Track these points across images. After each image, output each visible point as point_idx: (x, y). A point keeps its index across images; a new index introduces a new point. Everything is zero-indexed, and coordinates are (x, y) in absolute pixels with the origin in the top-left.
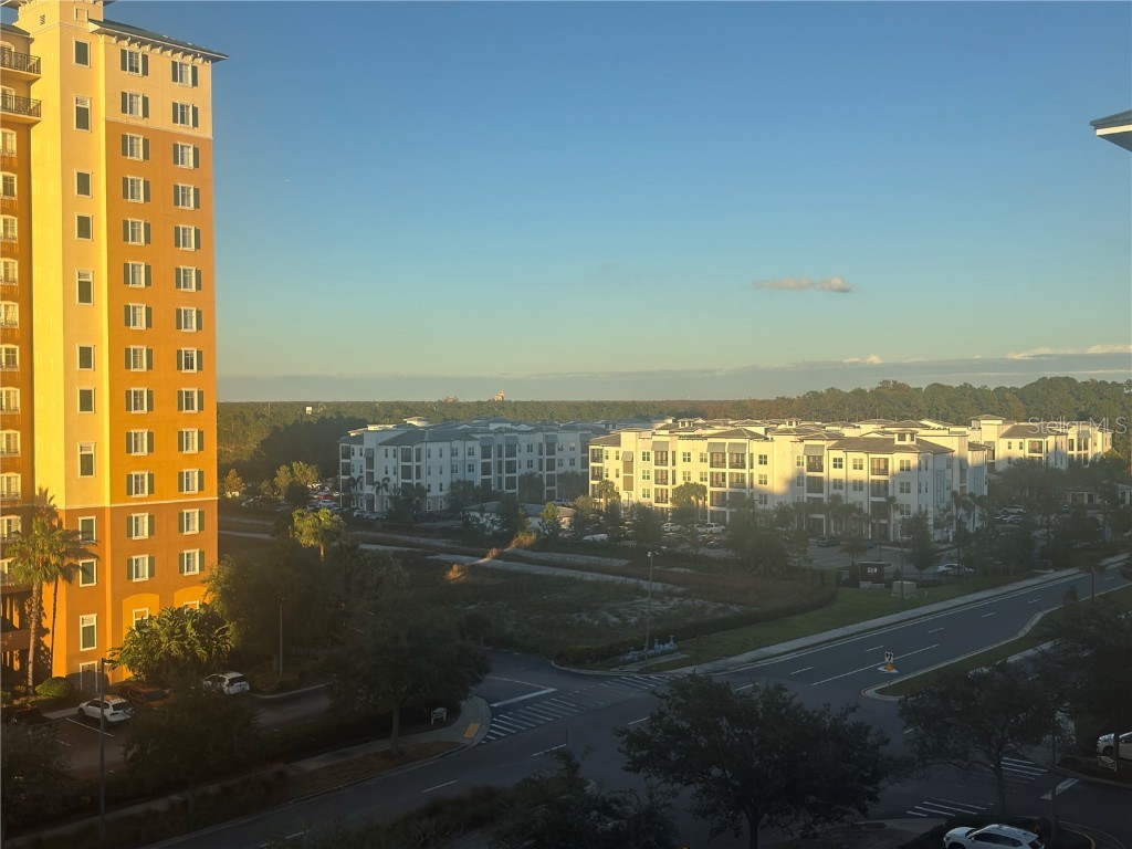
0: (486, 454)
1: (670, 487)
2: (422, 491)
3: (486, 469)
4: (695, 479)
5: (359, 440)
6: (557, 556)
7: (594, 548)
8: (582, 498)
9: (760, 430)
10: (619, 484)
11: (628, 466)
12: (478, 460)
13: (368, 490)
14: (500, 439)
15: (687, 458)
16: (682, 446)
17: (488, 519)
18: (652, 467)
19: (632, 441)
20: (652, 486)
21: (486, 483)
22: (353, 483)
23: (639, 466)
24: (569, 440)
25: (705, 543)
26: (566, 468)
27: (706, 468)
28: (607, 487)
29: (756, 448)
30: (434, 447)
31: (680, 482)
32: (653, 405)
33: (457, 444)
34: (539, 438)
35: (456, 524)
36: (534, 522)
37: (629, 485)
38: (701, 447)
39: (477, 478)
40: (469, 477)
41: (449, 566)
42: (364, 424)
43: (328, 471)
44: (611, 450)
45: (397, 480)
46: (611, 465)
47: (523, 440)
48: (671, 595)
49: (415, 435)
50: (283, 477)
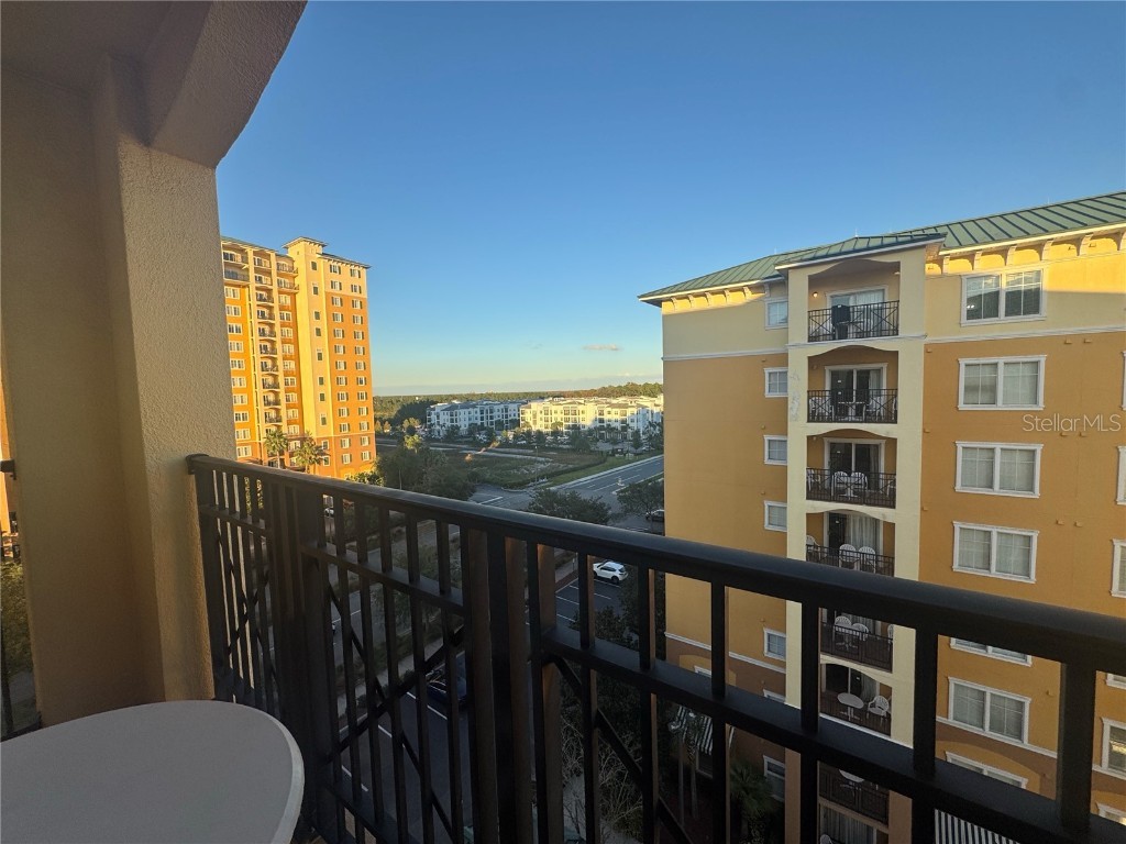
0: (482, 413)
1: (550, 423)
2: (458, 428)
3: (482, 419)
4: (559, 420)
5: (434, 409)
6: (507, 450)
7: (522, 446)
8: (517, 428)
9: (582, 401)
10: (531, 423)
11: (535, 416)
12: (479, 415)
13: (438, 427)
14: (487, 407)
15: (556, 412)
16: (554, 408)
17: (482, 437)
18: (543, 416)
19: (535, 406)
20: (543, 423)
21: (482, 424)
22: (432, 425)
23: (539, 416)
24: (512, 407)
25: (562, 443)
26: (512, 417)
27: (563, 416)
28: (527, 424)
29: (581, 408)
30: (462, 411)
31: (554, 421)
32: (544, 393)
33: (471, 409)
34: (502, 406)
35: (471, 439)
36: (499, 438)
37: (535, 422)
38: (560, 408)
39: (479, 422)
40: (476, 422)
41: (467, 454)
42: (436, 403)
43: (423, 421)
44: (528, 410)
45: (449, 424)
46: (528, 416)
47: (496, 408)
48: (548, 462)
49: (455, 407)
50: (406, 424)
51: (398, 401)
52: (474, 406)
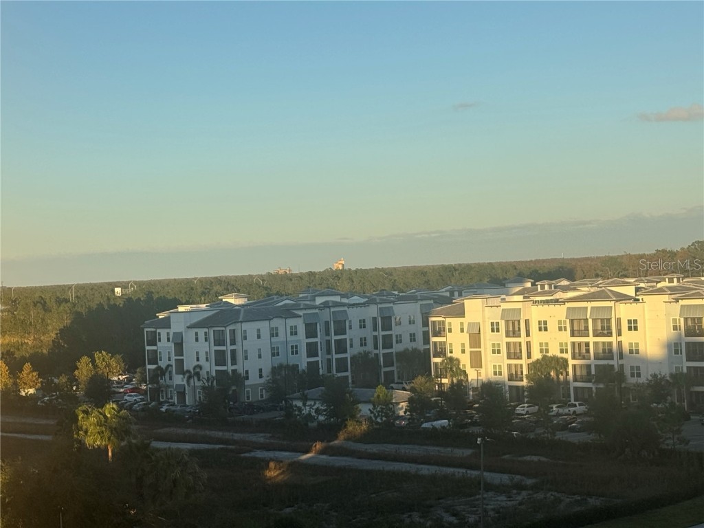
0: (311, 332)
1: (524, 362)
2: (238, 379)
3: (312, 350)
4: (554, 351)
5: (166, 323)
6: (390, 448)
7: (435, 437)
8: (420, 380)
9: (630, 291)
10: (465, 361)
11: (475, 339)
12: (302, 339)
13: (178, 380)
14: (326, 315)
15: (543, 327)
16: (535, 313)
17: (311, 408)
18: (502, 339)
19: (478, 310)
20: (504, 362)
21: (313, 366)
22: (161, 372)
23: (488, 338)
24: (404, 312)
25: (565, 427)
26: (406, 344)
27: (566, 338)
28: (452, 365)
29: (624, 312)
30: (250, 328)
31: (537, 355)
32: (505, 267)
33: (277, 323)
34: (373, 311)
35: (277, 415)
36: (365, 409)
37: (477, 361)
38: (557, 314)
39: (303, 361)
40: (293, 360)
41: (265, 464)
42: (175, 303)
43: (134, 362)
44: (454, 322)
45: (210, 368)
46: (455, 339)
47: (354, 315)
48: (520, 487)
49: (230, 315)
50: (84, 370)
51: (60, 301)
52: (287, 313)
